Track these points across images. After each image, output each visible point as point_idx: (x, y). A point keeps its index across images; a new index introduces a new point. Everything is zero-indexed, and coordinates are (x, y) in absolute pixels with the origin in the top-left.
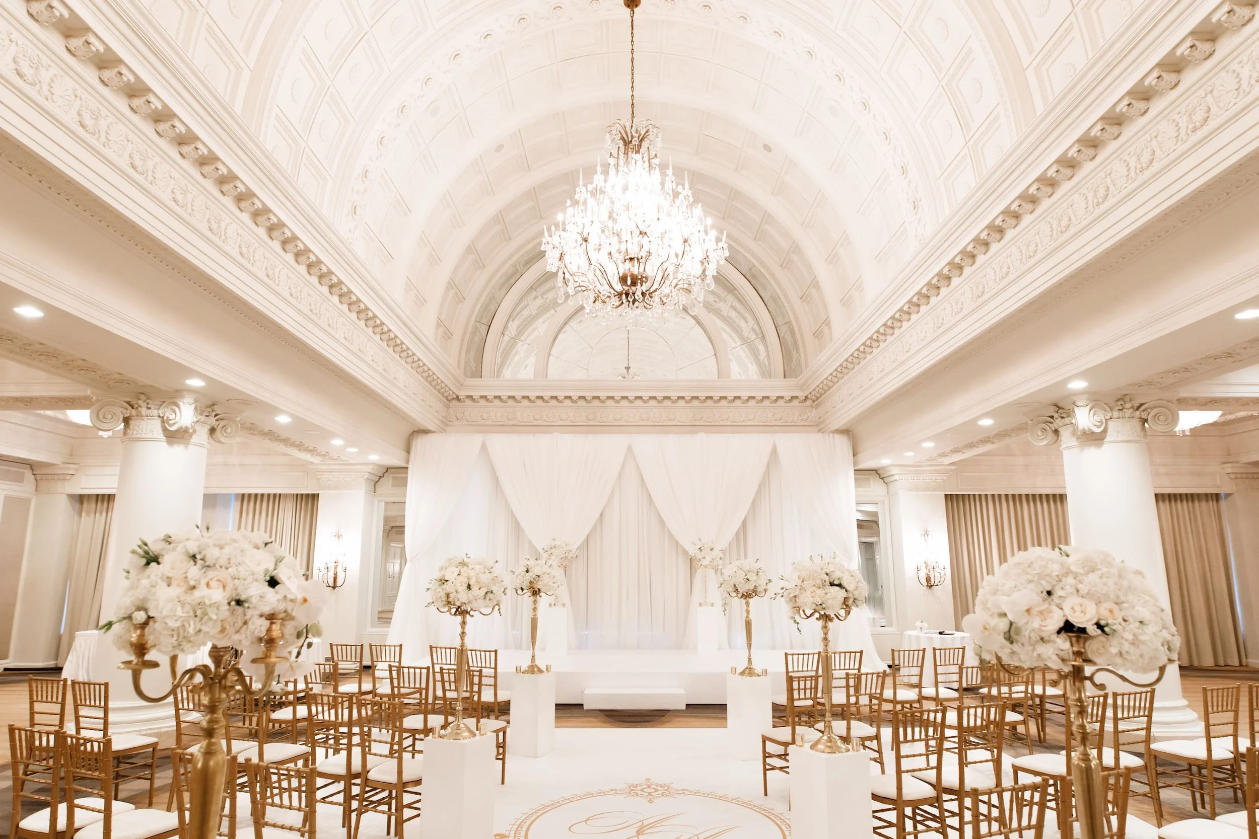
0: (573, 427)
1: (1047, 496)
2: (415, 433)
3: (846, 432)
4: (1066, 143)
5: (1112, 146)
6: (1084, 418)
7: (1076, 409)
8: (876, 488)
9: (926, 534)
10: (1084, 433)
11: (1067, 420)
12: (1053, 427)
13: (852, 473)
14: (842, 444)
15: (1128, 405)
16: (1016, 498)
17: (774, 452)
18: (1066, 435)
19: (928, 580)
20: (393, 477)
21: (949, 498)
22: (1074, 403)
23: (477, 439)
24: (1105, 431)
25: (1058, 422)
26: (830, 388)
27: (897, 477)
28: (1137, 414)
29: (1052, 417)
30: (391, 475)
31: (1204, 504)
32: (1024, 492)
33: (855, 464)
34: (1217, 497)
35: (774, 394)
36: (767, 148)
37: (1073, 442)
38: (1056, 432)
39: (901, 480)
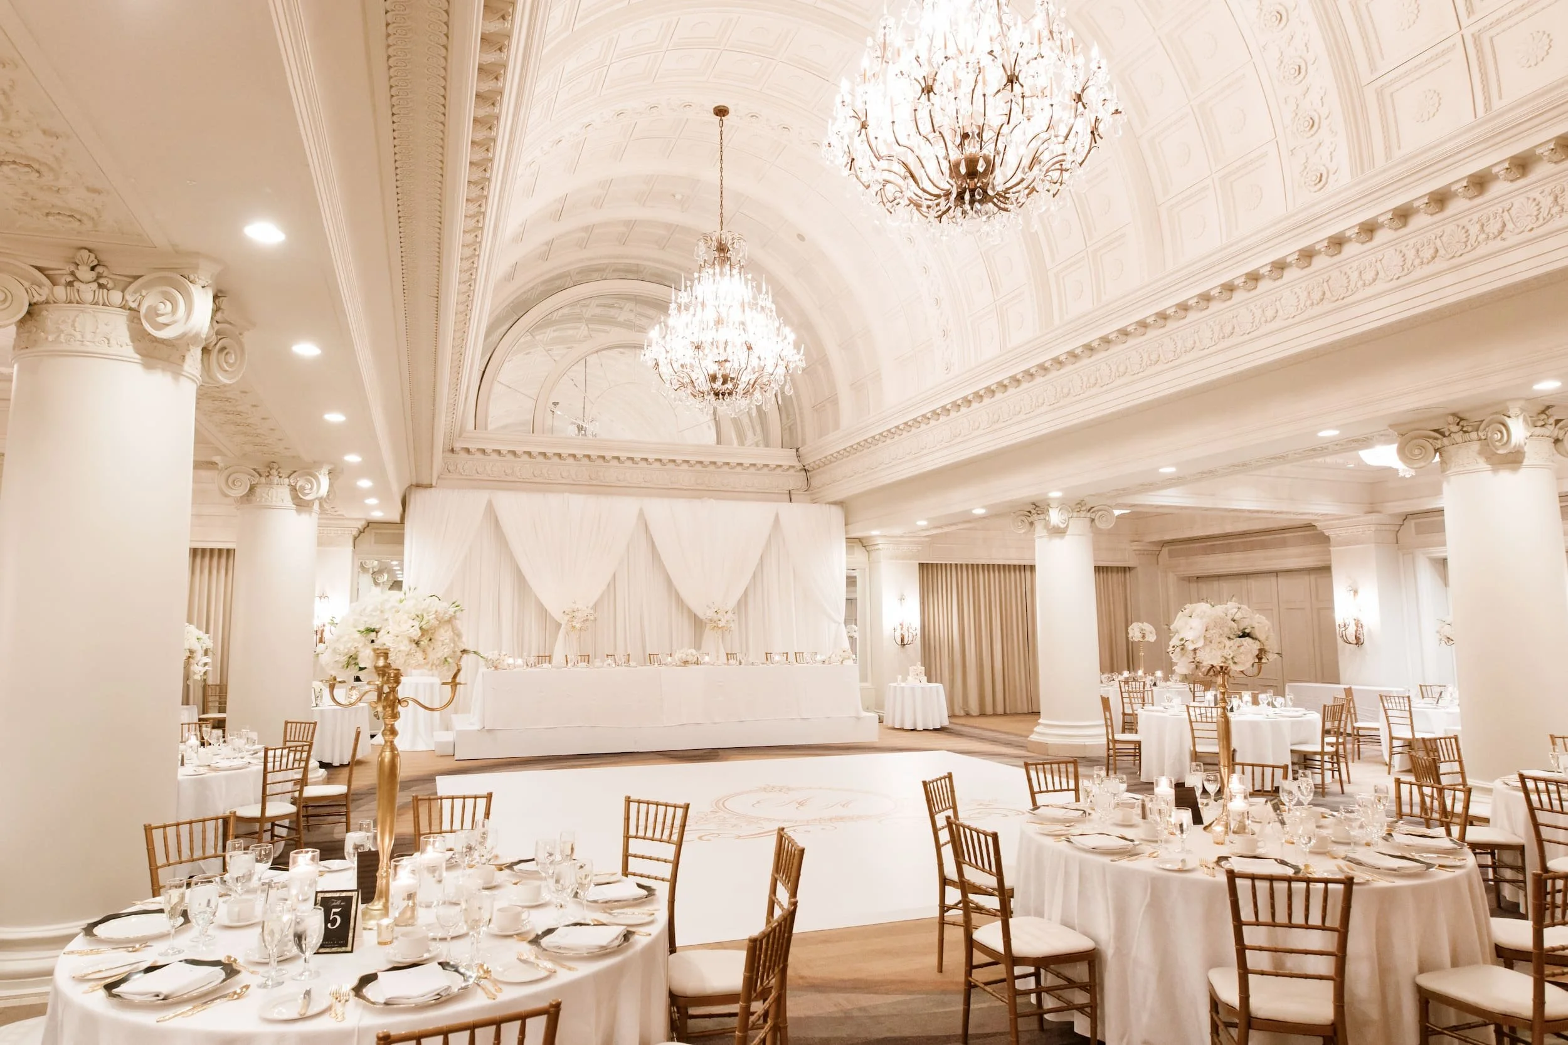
0: (575, 487)
1: (999, 565)
2: (413, 488)
3: (840, 503)
4: (1076, 344)
5: (1102, 355)
6: (1055, 517)
7: (1050, 510)
8: (860, 555)
9: (902, 599)
10: (1054, 527)
11: (1042, 516)
12: (1030, 519)
13: (844, 540)
14: (836, 513)
15: (1084, 508)
16: (974, 567)
17: (777, 519)
18: (1039, 527)
19: (902, 640)
20: (376, 533)
21: (922, 566)
22: (1049, 505)
23: (481, 497)
24: (1067, 527)
25: (1034, 517)
26: (831, 462)
27: (880, 547)
28: (1089, 515)
29: (1030, 512)
30: (373, 531)
31: (1114, 575)
32: (981, 562)
33: (847, 532)
34: (1125, 570)
35: (773, 463)
36: (801, 237)
37: (1045, 533)
38: (1032, 524)
39: (884, 549)
